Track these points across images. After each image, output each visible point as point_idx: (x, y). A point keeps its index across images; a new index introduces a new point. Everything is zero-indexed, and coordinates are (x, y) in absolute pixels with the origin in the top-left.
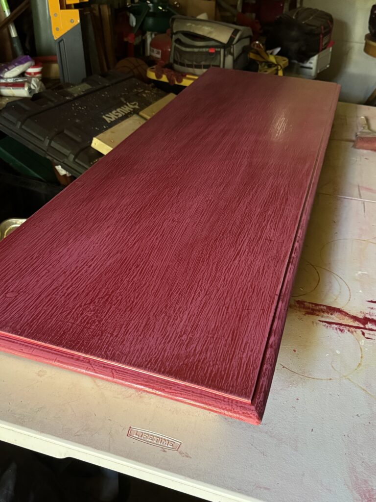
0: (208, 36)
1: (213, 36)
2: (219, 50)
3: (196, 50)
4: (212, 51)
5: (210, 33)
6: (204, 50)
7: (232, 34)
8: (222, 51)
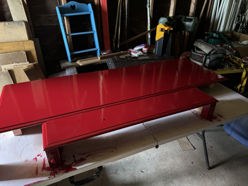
0: (202, 49)
1: (203, 50)
2: (203, 55)
3: (196, 54)
4: (201, 55)
5: (203, 48)
6: (199, 54)
7: (211, 51)
8: (205, 56)
